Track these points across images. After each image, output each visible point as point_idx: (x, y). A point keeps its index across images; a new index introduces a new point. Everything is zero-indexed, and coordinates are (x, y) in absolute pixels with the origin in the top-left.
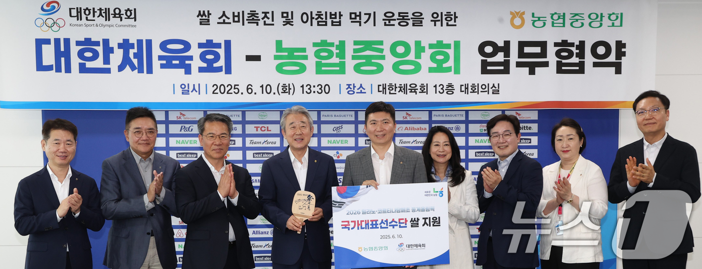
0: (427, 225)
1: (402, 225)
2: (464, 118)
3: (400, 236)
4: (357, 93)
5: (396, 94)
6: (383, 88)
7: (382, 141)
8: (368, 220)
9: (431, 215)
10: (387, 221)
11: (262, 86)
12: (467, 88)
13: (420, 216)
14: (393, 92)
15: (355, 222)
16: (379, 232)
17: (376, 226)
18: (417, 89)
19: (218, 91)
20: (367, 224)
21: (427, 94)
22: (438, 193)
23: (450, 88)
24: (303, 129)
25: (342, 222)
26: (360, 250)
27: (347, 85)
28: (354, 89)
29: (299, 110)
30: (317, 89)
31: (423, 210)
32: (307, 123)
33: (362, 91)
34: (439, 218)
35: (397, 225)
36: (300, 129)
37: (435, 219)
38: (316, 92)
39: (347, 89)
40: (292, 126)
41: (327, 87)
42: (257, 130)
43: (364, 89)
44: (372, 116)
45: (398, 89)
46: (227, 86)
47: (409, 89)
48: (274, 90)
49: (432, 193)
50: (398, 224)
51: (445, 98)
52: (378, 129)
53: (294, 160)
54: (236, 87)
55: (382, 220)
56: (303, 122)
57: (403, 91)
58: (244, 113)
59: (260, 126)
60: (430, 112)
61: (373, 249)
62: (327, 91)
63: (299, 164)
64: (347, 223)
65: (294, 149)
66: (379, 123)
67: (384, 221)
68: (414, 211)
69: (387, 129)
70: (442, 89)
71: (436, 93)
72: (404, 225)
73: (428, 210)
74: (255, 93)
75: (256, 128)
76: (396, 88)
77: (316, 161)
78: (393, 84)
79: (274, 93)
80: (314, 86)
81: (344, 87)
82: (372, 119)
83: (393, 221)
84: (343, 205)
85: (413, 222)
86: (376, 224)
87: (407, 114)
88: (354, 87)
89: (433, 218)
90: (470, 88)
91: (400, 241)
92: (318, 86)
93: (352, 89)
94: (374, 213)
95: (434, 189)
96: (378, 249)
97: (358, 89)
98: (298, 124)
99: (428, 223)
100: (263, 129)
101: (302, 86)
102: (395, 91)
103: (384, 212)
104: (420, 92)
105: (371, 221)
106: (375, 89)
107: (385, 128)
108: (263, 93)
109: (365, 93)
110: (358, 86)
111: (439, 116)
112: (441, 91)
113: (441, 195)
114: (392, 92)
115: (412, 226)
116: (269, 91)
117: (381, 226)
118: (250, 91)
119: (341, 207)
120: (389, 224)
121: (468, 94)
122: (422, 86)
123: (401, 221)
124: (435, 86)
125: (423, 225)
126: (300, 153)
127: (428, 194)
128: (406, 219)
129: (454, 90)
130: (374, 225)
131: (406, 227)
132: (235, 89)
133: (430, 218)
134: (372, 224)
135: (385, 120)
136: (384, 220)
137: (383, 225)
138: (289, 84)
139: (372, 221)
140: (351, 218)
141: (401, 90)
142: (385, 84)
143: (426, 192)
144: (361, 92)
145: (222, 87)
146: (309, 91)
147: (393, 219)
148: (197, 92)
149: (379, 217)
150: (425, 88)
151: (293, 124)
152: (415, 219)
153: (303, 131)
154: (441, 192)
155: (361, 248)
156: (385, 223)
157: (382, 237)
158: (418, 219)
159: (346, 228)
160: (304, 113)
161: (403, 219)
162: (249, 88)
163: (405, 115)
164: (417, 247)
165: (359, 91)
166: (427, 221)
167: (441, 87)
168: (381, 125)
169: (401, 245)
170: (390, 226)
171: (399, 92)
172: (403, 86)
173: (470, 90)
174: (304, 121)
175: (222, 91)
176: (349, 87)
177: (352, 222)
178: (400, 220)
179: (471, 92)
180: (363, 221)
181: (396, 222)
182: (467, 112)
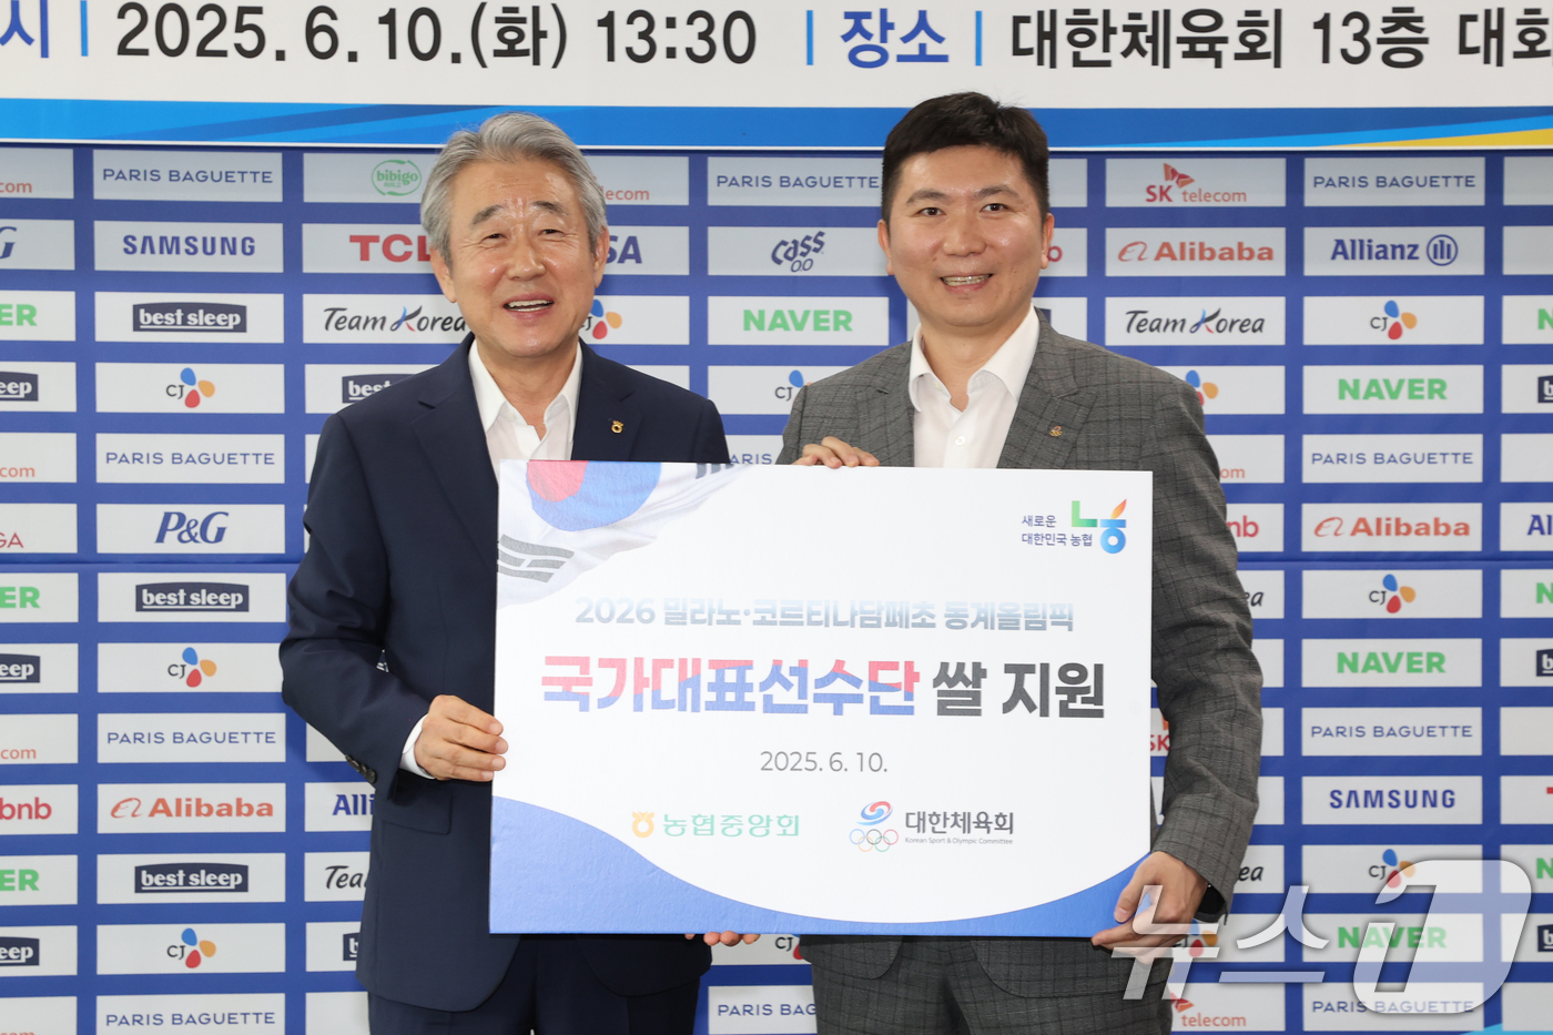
0: (1031, 707)
1: (887, 699)
2: (1476, 197)
3: (874, 762)
4: (901, 58)
5: (1107, 64)
6: (1042, 36)
7: (974, 309)
8: (697, 662)
9: (1054, 650)
10: (801, 670)
11: (389, 19)
12: (1494, 34)
13: (994, 651)
14: (1093, 52)
15: (619, 664)
16: (755, 730)
17: (740, 697)
18: (1224, 40)
19: (146, 39)
20: (689, 682)
21: (1277, 64)
22: (1097, 533)
23: (1403, 33)
24: (549, 244)
25: (551, 661)
26: (643, 826)
27: (848, 15)
28: (884, 39)
29: (526, 139)
30: (686, 36)
31: (1009, 623)
32: (573, 210)
33: (930, 52)
34: (1099, 669)
35: (858, 699)
36: (532, 245)
37: (1073, 674)
38: (681, 54)
39: (847, 37)
40: (488, 228)
41: (739, 29)
42: (365, 256)
43: (939, 39)
44: (920, 171)
45: (1121, 40)
46: (200, 16)
47: (1181, 40)
48: (456, 37)
49: (1064, 526)
50: (864, 689)
51: (1377, 87)
52: (955, 241)
53: (501, 414)
54: (248, 19)
55: (777, 664)
56: (548, 206)
57: (1148, 47)
58: (293, 161)
59: (383, 230)
60: (1295, 162)
61: (718, 828)
62: (739, 48)
63: (525, 436)
64: (573, 671)
65: (503, 359)
66: (961, 211)
67: (785, 672)
68: (956, 622)
69: (1004, 242)
70: (1359, 37)
71: (1326, 59)
72: (896, 698)
73: (1036, 624)
74: (353, 57)
75: (357, 246)
76: (1109, 31)
77: (617, 427)
78: (1097, 14)
79: (456, 58)
80: (671, 23)
81: (832, 27)
82: (919, 187)
83: (838, 671)
84: (557, 565)
85: (952, 682)
86: (742, 687)
87: (1171, 173)
88: (886, 26)
89: (1063, 672)
90: (1511, 32)
91: (873, 788)
92: (690, 21)
93: (875, 41)
94: (729, 619)
95: (1076, 506)
96: (747, 827)
97: (906, 39)
98: (519, 214)
99: (1036, 698)
100: (398, 248)
101: (608, 21)
102: (1106, 48)
103: (791, 619)
104: (1238, 57)
105: (713, 664)
106: (998, 36)
107: (990, 236)
108: (392, 55)
109: (943, 59)
110: (904, 22)
111: (1343, 182)
112: (1356, 49)
113: (1113, 541)
114: (1087, 54)
115: (943, 710)
116: (425, 47)
117: (768, 699)
118: (322, 41)
119: (546, 577)
120: (811, 690)
121: (1500, 63)
122: (1252, 22)
123: (885, 677)
124: (1323, 24)
125: (1008, 707)
126: (533, 380)
127: (1043, 530)
128: (909, 665)
129: (1425, 41)
130: (731, 687)
131: (909, 711)
132: (240, 28)
133: (1045, 668)
134: (719, 686)
135: (994, 191)
136: (789, 662)
137: (780, 695)
138: (536, 10)
139: (719, 666)
140: (596, 642)
141: (1134, 45)
142: (1053, 13)
143: (1028, 521)
144: (922, 56)
145: (172, 19)
146: (642, 48)
147: (840, 664)
148: (29, 40)
149: (762, 648)
150: (1269, 31)
151: (495, 218)
152: (961, 666)
153: (552, 254)
154: (1116, 527)
155: (649, 817)
156: (794, 680)
157: (773, 761)
158: (979, 672)
159: (567, 696)
160: (552, 155)
161: (893, 666)
162: (319, 31)
163: (1159, 180)
164: (966, 829)
165: (912, 48)
166: (1032, 684)
167: (1356, 25)
168: (971, 222)
169: (876, 812)
170: (818, 698)
171: (1126, 54)
172: (1147, 20)
173: (1512, 43)
174: (554, 199)
175: (172, 41)
176: (858, 28)
177: (604, 663)
178: (875, 667)
179: (1517, 55)
180: (668, 663)
181: (856, 682)
182: (1494, 161)
